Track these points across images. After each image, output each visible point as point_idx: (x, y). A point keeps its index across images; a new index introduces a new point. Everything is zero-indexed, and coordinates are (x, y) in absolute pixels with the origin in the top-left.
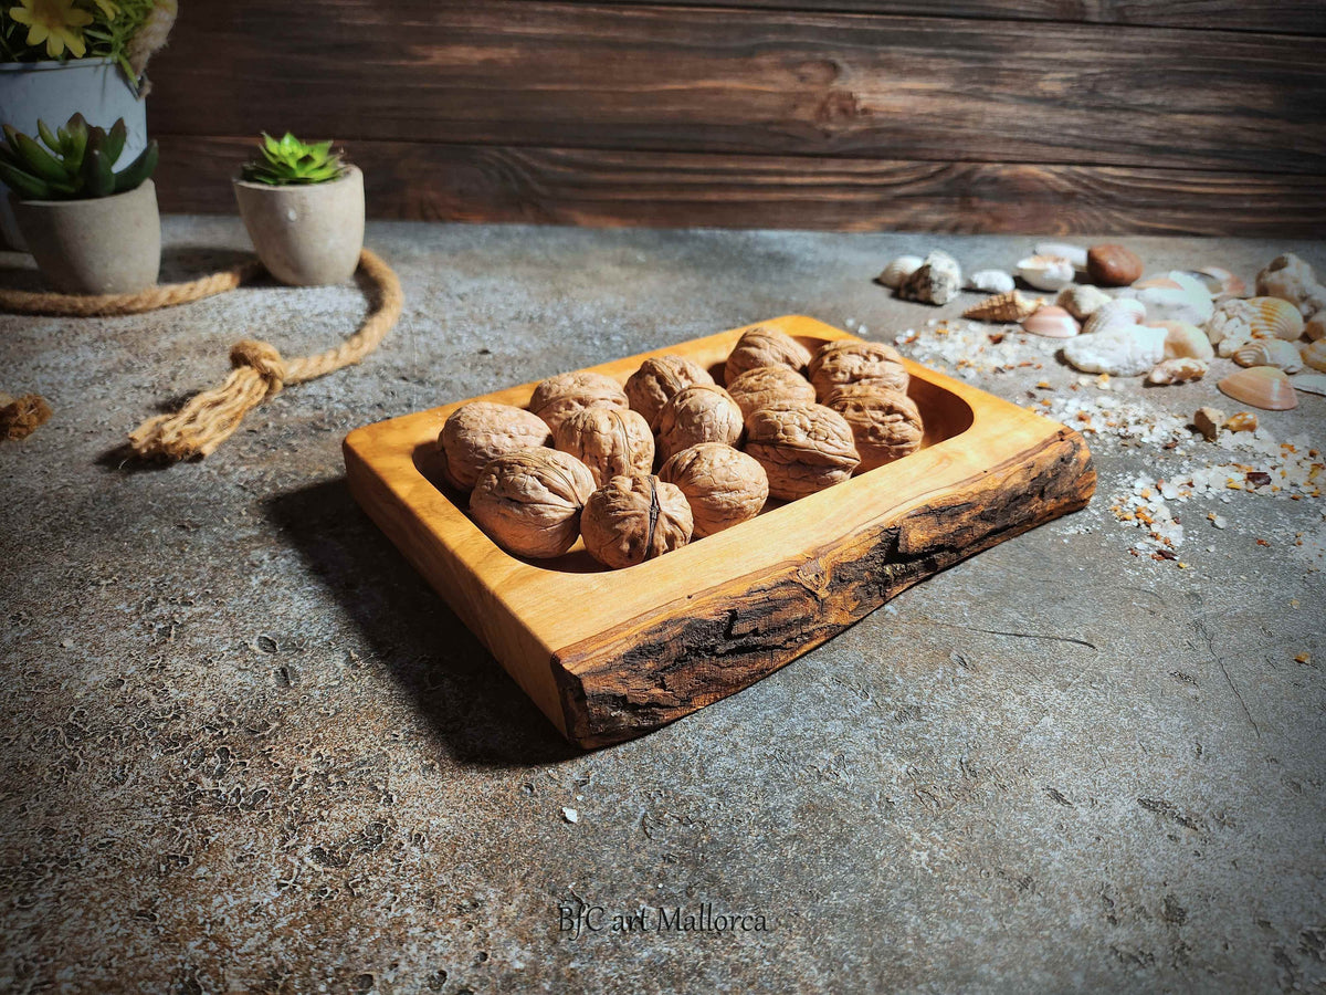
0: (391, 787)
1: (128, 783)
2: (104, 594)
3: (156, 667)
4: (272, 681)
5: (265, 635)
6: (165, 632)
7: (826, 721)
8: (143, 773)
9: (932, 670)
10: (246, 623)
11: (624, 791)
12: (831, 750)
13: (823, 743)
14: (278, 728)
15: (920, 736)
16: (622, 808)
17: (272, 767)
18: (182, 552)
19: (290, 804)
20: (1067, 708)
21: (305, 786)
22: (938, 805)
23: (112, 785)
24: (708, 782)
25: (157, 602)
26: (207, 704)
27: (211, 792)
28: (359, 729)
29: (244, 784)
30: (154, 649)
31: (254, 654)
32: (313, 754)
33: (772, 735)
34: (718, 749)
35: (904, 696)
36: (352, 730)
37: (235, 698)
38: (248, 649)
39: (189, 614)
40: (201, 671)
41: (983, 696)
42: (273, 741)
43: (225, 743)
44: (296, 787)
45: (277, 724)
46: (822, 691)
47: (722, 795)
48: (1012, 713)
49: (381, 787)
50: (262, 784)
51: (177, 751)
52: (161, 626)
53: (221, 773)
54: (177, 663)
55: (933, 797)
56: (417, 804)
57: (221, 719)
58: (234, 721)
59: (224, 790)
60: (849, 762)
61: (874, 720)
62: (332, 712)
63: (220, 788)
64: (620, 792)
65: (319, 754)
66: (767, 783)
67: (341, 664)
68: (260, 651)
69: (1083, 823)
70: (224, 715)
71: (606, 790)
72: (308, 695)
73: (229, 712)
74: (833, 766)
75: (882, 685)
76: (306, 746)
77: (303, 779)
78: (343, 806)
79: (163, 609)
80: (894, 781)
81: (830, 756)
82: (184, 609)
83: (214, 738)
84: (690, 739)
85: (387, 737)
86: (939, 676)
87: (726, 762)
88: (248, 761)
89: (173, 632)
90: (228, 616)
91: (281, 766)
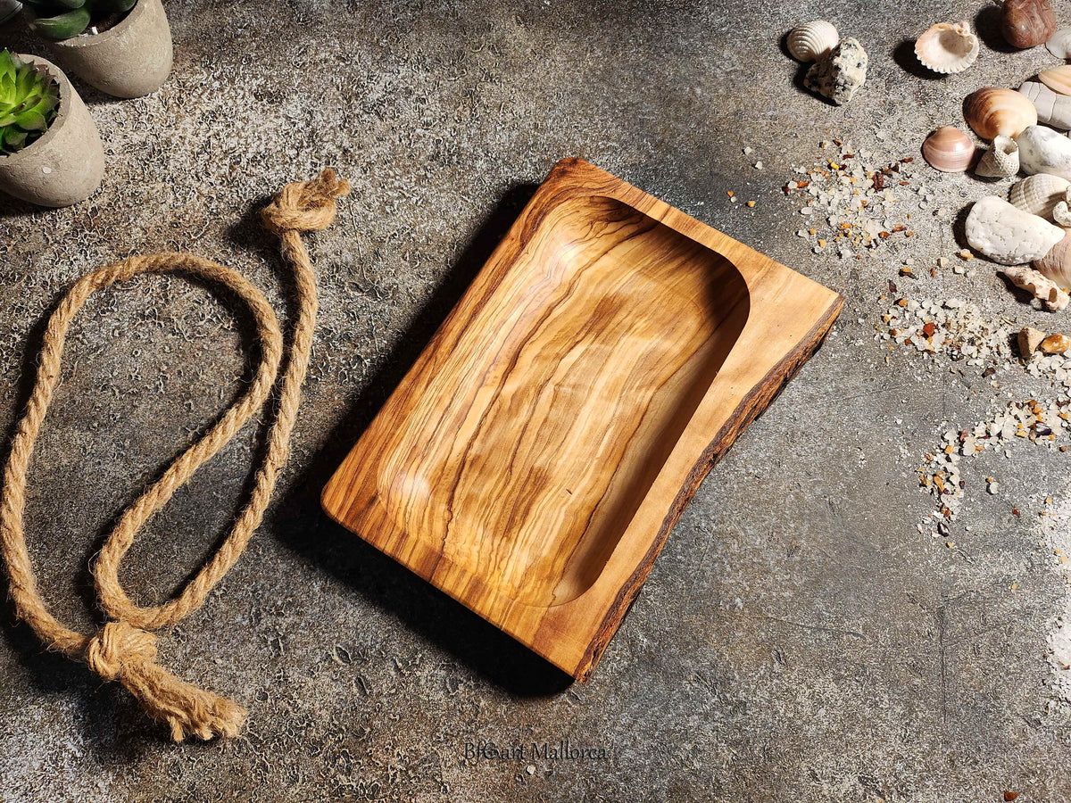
0: (445, 780)
1: (300, 781)
2: (223, 606)
3: (282, 679)
4: (355, 690)
5: (339, 645)
6: (275, 644)
7: (688, 716)
8: (306, 773)
9: (758, 666)
10: (323, 633)
11: (572, 778)
12: (690, 742)
13: (685, 736)
14: (370, 733)
15: (744, 728)
16: (573, 792)
17: (375, 765)
18: (258, 555)
19: (393, 793)
20: (836, 700)
21: (397, 780)
22: (746, 784)
23: (293, 782)
24: (619, 770)
25: (260, 614)
26: (323, 712)
27: (348, 786)
28: (417, 732)
29: (364, 780)
30: (274, 662)
31: (338, 665)
32: (395, 754)
33: (657, 730)
34: (625, 743)
35: (738, 692)
36: (412, 732)
37: (338, 707)
38: (333, 660)
39: (284, 625)
40: (311, 682)
41: (787, 690)
42: (370, 744)
43: (343, 747)
44: (393, 780)
45: (369, 729)
46: (688, 689)
47: (628, 780)
48: (802, 706)
49: (439, 780)
50: (374, 779)
51: (319, 754)
52: (271, 639)
53: (349, 771)
54: (294, 675)
55: (744, 778)
56: (461, 792)
57: (335, 726)
58: (344, 728)
59: (354, 784)
60: (700, 751)
61: (718, 714)
62: (397, 717)
63: (352, 783)
64: (570, 779)
65: (398, 754)
66: (652, 770)
67: (393, 673)
68: (340, 662)
69: (824, 796)
70: (336, 723)
71: (562, 779)
72: (380, 702)
73: (338, 720)
74: (690, 756)
75: (725, 682)
76: (390, 748)
77: (395, 774)
78: (422, 795)
79: (267, 622)
80: (724, 766)
81: (689, 747)
82: (281, 620)
83: (336, 742)
84: (608, 735)
85: (434, 739)
86: (762, 672)
87: (629, 754)
88: (360, 761)
89: (281, 645)
90: (310, 627)
91: (381, 764)
